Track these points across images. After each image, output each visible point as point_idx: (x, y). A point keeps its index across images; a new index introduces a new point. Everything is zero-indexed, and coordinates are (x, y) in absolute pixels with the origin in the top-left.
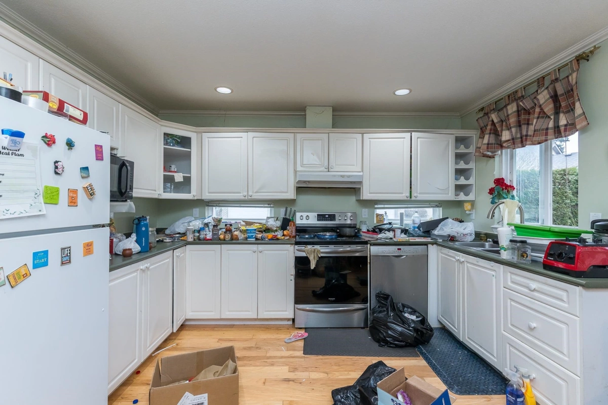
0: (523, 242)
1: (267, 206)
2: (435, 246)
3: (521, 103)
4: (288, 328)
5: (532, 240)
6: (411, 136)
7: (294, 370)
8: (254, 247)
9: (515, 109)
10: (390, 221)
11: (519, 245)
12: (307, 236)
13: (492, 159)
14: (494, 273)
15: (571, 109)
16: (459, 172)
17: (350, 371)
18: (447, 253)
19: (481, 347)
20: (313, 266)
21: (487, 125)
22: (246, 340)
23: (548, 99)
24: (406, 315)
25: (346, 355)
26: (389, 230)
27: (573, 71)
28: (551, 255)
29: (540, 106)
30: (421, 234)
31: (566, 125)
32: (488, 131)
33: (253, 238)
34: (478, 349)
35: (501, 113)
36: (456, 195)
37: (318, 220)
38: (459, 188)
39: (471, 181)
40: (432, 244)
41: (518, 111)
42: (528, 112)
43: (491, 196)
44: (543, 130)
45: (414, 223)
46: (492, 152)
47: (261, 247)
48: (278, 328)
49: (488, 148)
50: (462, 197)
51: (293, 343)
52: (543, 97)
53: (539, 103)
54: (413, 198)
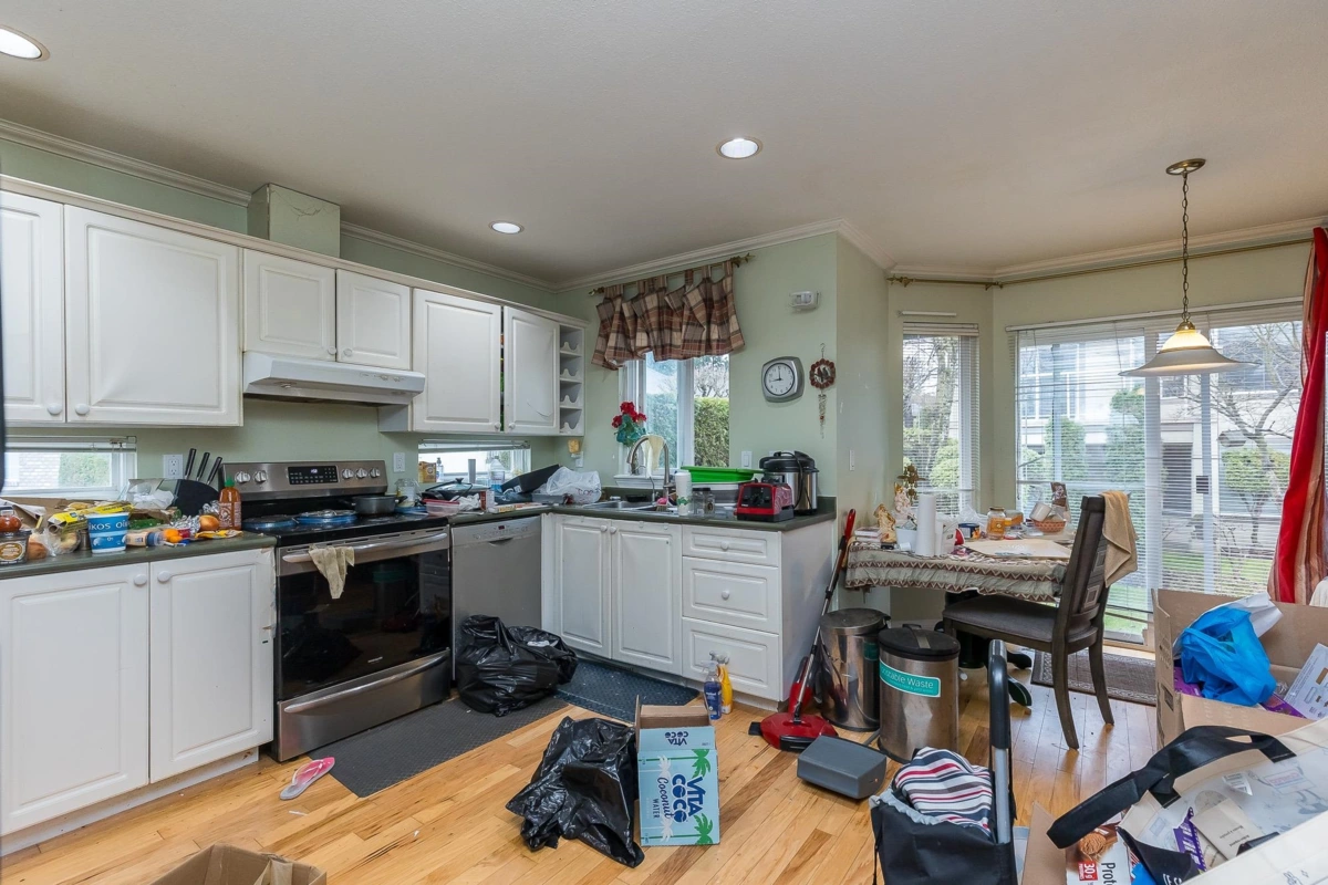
0: (707, 490)
1: (109, 446)
2: (550, 514)
3: (666, 299)
4: (258, 771)
5: (717, 487)
6: (502, 313)
7: (373, 830)
8: (137, 571)
9: (655, 304)
10: (459, 477)
11: (701, 495)
12: (269, 525)
13: (614, 372)
14: (667, 539)
15: (724, 321)
16: (565, 388)
17: (486, 775)
18: (580, 524)
19: (646, 653)
20: (337, 591)
21: (612, 318)
22: (149, 852)
23: (699, 303)
24: (530, 643)
25: (454, 756)
26: (465, 493)
27: (727, 276)
28: (745, 501)
29: (691, 309)
30: (516, 497)
31: (718, 341)
32: (614, 328)
33: (122, 545)
34: (642, 659)
35: (636, 304)
36: (562, 426)
37: (292, 482)
38: (565, 415)
39: (579, 404)
40: (547, 512)
41: (659, 308)
42: (671, 312)
43: (616, 430)
44: (695, 341)
45: (494, 479)
46: (618, 361)
47: (161, 568)
48: (227, 784)
49: (615, 353)
50: (568, 431)
51: (309, 792)
52: (694, 298)
53: (689, 303)
54: (507, 431)
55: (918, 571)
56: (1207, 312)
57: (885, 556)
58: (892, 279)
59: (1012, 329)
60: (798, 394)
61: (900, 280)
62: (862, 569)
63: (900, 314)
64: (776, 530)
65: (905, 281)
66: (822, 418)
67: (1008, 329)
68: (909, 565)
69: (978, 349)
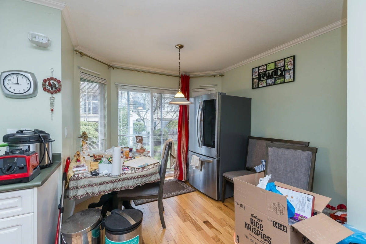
55: (116, 183)
56: (163, 89)
57: (96, 180)
58: (77, 51)
59: (117, 84)
60: (33, 95)
61: (81, 53)
62: (82, 189)
63: (79, 68)
64: (32, 187)
65: (82, 54)
66: (52, 110)
67: (116, 84)
68: (111, 182)
69: (106, 89)
